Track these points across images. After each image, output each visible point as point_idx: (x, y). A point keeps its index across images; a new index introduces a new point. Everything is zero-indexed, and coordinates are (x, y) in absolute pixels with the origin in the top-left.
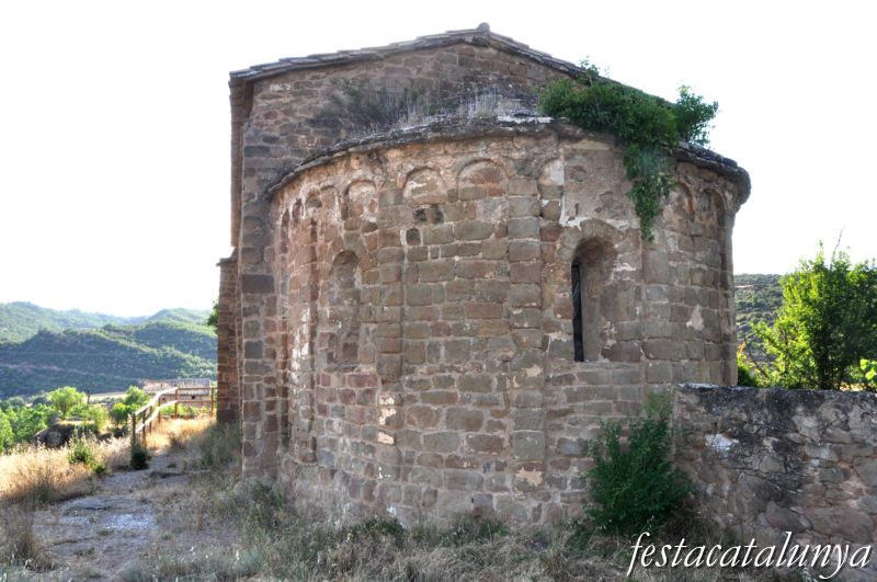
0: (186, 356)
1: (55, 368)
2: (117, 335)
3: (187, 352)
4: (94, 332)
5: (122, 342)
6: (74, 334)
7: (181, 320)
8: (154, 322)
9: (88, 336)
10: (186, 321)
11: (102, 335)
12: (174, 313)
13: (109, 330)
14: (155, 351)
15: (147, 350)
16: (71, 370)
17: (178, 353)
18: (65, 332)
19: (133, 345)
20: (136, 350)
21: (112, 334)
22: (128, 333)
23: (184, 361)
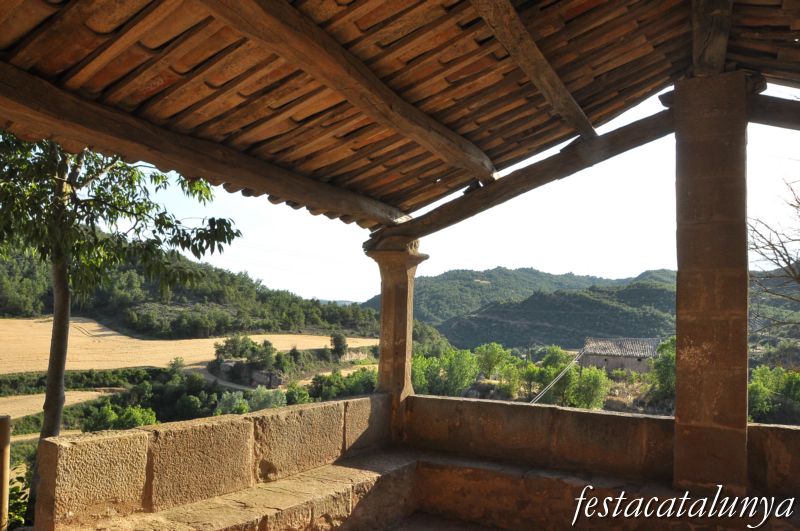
0: (665, 315)
1: (547, 324)
2: (600, 295)
3: (666, 312)
4: (580, 292)
5: (606, 302)
6: (563, 294)
7: (661, 280)
8: (635, 283)
9: (575, 296)
10: (667, 282)
11: (587, 295)
12: (654, 274)
13: (594, 291)
14: (635, 309)
15: (628, 309)
16: (560, 326)
17: (657, 312)
18: (555, 293)
19: (615, 304)
20: (617, 309)
21: (596, 294)
22: (610, 294)
23: (663, 319)
